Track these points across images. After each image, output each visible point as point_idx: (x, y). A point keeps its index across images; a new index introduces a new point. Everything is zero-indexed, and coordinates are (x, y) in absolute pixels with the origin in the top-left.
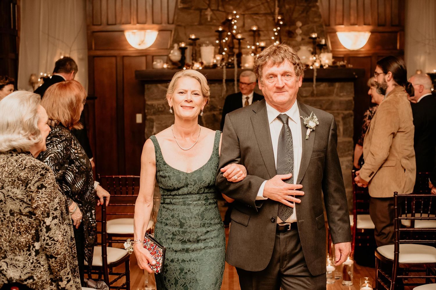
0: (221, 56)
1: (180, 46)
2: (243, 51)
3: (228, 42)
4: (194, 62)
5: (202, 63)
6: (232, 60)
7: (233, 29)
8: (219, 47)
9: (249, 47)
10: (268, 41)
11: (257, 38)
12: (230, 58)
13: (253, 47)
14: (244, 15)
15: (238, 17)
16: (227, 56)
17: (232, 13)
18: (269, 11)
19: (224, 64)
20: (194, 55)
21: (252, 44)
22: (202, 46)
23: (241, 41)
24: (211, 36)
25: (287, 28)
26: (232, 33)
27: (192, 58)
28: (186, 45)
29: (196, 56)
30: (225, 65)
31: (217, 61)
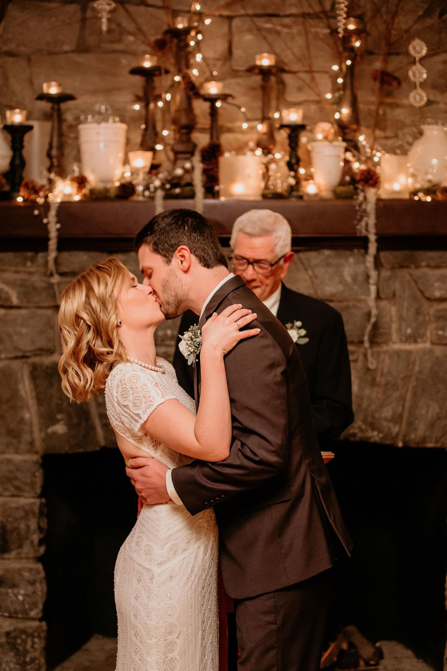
0: (149, 154)
1: (9, 122)
2: (225, 139)
3: (173, 108)
4: (52, 176)
5: (81, 181)
6: (186, 171)
7: (188, 66)
8: (143, 126)
9: (245, 126)
10: (313, 108)
11: (273, 95)
12: (179, 163)
13: (261, 128)
14: (230, 18)
15: (208, 22)
16: (171, 155)
17: (189, 12)
18: (317, 9)
19: (157, 183)
20: (54, 152)
21: (259, 115)
22: (86, 121)
23: (218, 104)
24: (119, 89)
25: (378, 65)
26: (186, 78)
27: (47, 162)
28: (28, 117)
29: (61, 155)
30: (162, 187)
31: (134, 172)
